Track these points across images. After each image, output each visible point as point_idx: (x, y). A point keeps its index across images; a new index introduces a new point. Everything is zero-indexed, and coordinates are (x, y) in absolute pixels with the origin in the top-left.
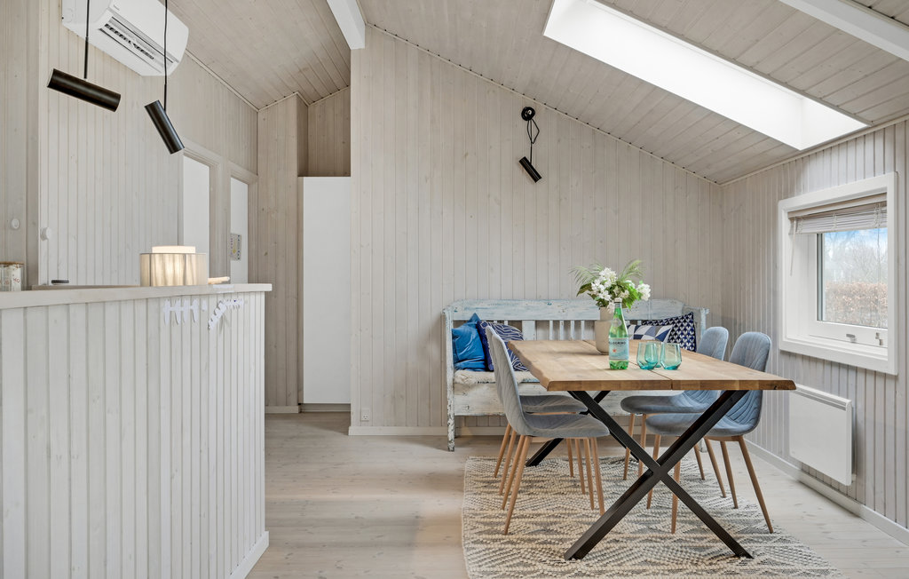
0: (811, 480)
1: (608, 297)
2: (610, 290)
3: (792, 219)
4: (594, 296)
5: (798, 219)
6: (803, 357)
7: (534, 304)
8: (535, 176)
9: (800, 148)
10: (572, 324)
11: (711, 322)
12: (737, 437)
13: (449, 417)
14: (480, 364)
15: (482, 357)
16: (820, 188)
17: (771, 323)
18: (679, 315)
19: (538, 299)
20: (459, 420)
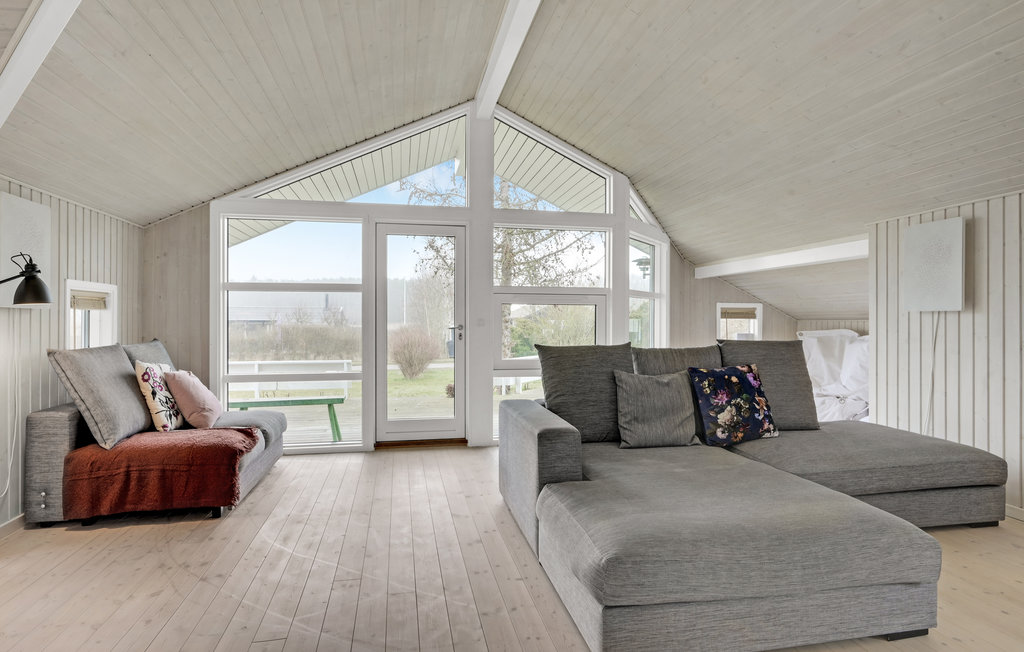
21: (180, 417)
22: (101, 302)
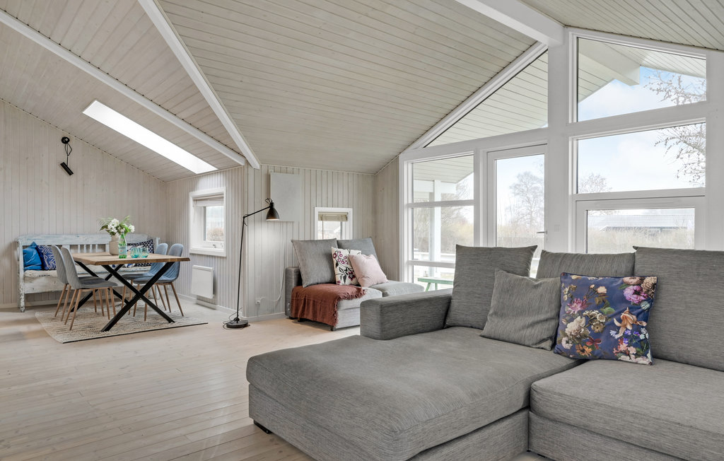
0: (201, 301)
1: (116, 231)
2: (117, 228)
3: (194, 200)
4: (108, 231)
5: (196, 200)
6: (198, 255)
7: (69, 237)
8: (70, 173)
9: (197, 173)
10: (91, 246)
11: (161, 242)
12: (170, 283)
13: (21, 295)
14: (39, 267)
15: (40, 263)
16: (205, 189)
17: (186, 241)
18: (146, 241)
19: (71, 234)
20: (27, 296)
21: (354, 280)
22: (346, 218)
